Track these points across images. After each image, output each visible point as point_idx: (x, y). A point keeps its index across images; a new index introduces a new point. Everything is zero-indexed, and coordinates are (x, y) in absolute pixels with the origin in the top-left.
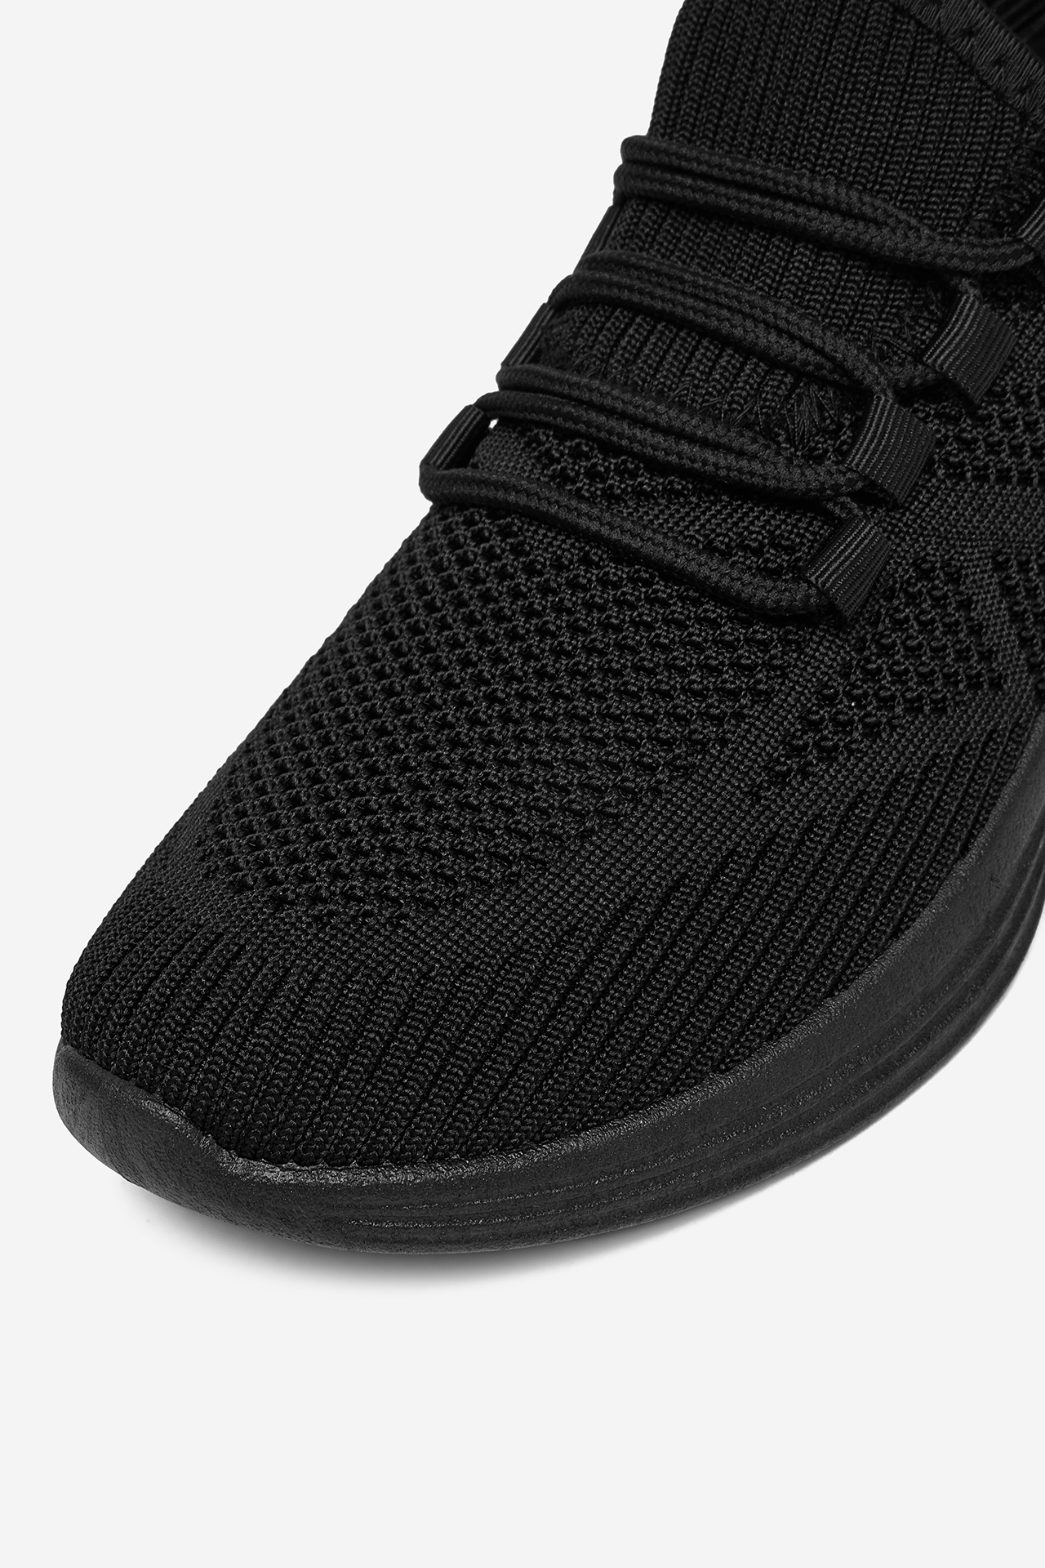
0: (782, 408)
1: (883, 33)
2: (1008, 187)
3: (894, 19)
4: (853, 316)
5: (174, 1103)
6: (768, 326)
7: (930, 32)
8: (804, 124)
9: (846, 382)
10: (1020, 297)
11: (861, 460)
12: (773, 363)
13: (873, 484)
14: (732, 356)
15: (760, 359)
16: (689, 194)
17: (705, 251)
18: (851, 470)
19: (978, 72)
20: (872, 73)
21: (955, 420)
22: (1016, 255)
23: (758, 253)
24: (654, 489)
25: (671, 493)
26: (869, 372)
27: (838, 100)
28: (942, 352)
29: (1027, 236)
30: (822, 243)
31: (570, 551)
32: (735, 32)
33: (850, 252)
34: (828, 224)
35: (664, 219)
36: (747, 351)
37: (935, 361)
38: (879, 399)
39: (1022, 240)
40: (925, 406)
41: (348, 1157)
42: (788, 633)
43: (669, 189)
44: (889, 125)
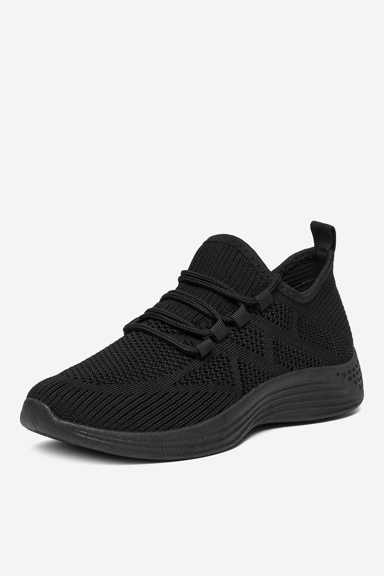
0: (199, 321)
1: (235, 255)
2: (256, 291)
3: (238, 253)
4: (219, 307)
5: (48, 405)
6: (200, 304)
7: (245, 256)
8: (216, 270)
9: (214, 318)
10: (254, 312)
11: (212, 330)
12: (200, 312)
13: (215, 336)
14: (192, 310)
15: (197, 311)
16: (191, 280)
17: (192, 292)
18: (210, 331)
19: (254, 266)
20: (231, 262)
21: (235, 331)
22: (253, 301)
23: (202, 293)
24: (170, 331)
25: (173, 332)
26: (218, 316)
27: (224, 266)
28: (234, 315)
29: (256, 298)
30: (215, 292)
31: (150, 338)
32: (208, 253)
33: (220, 294)
34: (217, 288)
35: (186, 286)
36: (195, 309)
37: (233, 317)
38: (219, 320)
39: (255, 298)
40: (230, 327)
41: (79, 421)
42: (190, 359)
43: (187, 279)
44: (233, 272)
